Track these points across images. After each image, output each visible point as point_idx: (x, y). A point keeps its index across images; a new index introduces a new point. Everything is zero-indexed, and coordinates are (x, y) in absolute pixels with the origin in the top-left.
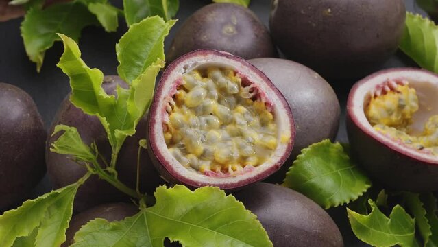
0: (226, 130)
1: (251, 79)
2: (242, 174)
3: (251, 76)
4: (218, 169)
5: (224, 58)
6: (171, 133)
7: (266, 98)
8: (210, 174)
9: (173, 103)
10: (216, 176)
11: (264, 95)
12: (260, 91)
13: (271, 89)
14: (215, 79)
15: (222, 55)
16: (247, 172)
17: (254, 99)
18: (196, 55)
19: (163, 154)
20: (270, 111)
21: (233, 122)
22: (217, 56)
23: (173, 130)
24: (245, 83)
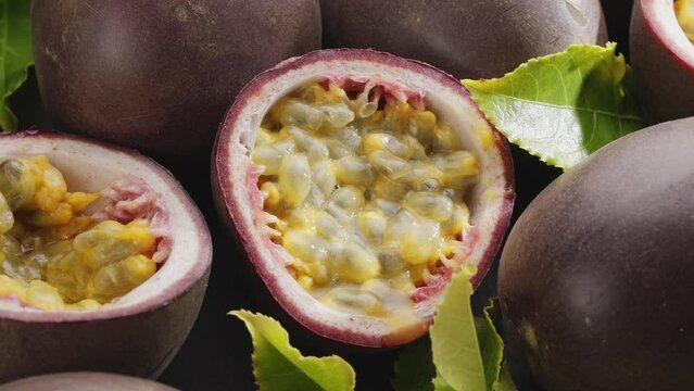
0: (380, 196)
1: (357, 77)
2: (469, 254)
3: (354, 72)
4: (426, 275)
5: (291, 73)
6: (306, 274)
7: (405, 92)
8: (422, 294)
9: (273, 219)
10: (435, 290)
11: (397, 87)
12: (387, 87)
13: (401, 69)
14: (301, 122)
15: (284, 70)
16: (472, 244)
17: (382, 105)
18: (244, 103)
19: (330, 324)
20: (423, 108)
21: (379, 173)
22: (279, 79)
23: (306, 267)
24: (353, 90)
